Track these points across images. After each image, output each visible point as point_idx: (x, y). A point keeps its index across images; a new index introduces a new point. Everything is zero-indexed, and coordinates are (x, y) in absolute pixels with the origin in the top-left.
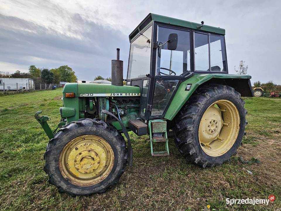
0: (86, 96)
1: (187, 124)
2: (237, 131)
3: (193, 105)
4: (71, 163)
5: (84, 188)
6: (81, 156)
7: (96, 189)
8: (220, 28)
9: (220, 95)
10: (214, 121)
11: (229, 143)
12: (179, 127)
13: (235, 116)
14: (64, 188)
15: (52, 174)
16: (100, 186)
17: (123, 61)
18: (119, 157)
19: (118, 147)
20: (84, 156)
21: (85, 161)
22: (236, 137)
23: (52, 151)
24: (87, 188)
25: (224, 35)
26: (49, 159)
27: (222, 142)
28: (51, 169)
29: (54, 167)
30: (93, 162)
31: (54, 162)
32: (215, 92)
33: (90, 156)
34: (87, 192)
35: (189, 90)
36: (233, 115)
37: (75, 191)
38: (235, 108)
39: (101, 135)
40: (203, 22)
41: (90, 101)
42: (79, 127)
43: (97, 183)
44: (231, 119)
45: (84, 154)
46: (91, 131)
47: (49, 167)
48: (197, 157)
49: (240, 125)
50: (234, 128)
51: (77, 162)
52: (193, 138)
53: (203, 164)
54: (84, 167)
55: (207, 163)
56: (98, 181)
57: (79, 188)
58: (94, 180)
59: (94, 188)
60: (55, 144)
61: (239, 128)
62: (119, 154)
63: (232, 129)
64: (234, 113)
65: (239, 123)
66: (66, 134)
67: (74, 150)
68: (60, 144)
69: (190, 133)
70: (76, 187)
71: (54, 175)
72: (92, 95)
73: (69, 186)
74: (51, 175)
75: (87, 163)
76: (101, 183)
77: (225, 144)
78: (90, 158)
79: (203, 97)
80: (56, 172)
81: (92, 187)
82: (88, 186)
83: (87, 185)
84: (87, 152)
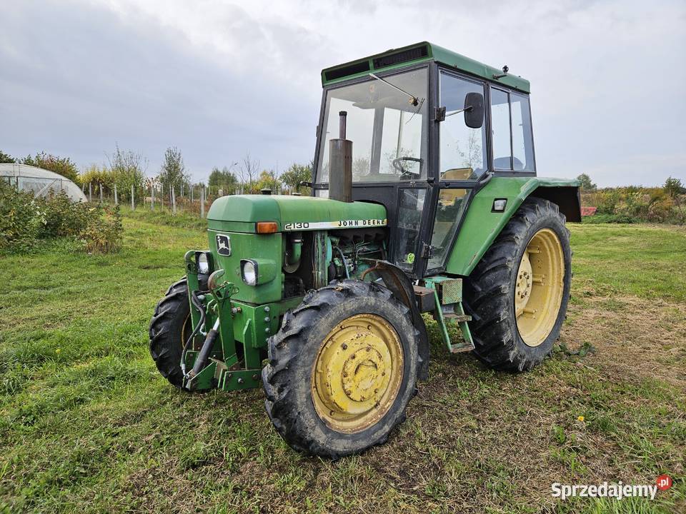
0: (296, 229)
1: (499, 280)
2: (559, 292)
3: (505, 242)
4: (334, 379)
5: (355, 437)
6: (354, 361)
7: (376, 434)
8: (522, 77)
9: (543, 219)
10: (525, 274)
11: (548, 316)
12: (480, 290)
13: (555, 262)
14: (321, 442)
15: (299, 413)
16: (381, 428)
17: (351, 142)
18: (412, 358)
19: (411, 337)
20: (361, 362)
21: (362, 373)
22: (559, 304)
23: (301, 357)
24: (361, 436)
25: (528, 93)
26: (295, 377)
27: (534, 317)
28: (299, 400)
29: (304, 396)
30: (374, 372)
31: (304, 383)
32: (536, 213)
33: (370, 360)
34: (363, 444)
35: (502, 211)
36: (552, 259)
37: (340, 446)
38: (559, 245)
39: (383, 312)
40: (506, 69)
41: (297, 241)
42: (346, 297)
43: (375, 421)
44: (548, 269)
45: (361, 356)
46: (367, 304)
47: (295, 396)
48: (512, 349)
49: (564, 280)
50: (553, 287)
51: (349, 377)
52: (508, 310)
53: (519, 362)
54: (360, 387)
55: (525, 360)
56: (375, 416)
57: (347, 438)
58: (366, 417)
59: (373, 434)
60: (305, 341)
61: (562, 285)
62: (412, 352)
63: (550, 289)
64: (554, 255)
65: (563, 275)
66: (326, 315)
67: (340, 349)
68: (315, 340)
69: (505, 300)
70: (341, 436)
71: (303, 414)
72: (306, 225)
73: (330, 435)
74: (297, 414)
75: (366, 377)
76: (384, 421)
77: (541, 319)
78: (371, 364)
79: (519, 224)
80: (307, 407)
81: (368, 433)
82: (361, 431)
83: (359, 430)
84: (365, 352)
